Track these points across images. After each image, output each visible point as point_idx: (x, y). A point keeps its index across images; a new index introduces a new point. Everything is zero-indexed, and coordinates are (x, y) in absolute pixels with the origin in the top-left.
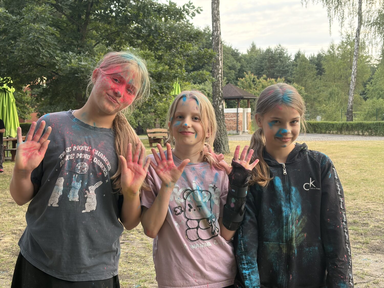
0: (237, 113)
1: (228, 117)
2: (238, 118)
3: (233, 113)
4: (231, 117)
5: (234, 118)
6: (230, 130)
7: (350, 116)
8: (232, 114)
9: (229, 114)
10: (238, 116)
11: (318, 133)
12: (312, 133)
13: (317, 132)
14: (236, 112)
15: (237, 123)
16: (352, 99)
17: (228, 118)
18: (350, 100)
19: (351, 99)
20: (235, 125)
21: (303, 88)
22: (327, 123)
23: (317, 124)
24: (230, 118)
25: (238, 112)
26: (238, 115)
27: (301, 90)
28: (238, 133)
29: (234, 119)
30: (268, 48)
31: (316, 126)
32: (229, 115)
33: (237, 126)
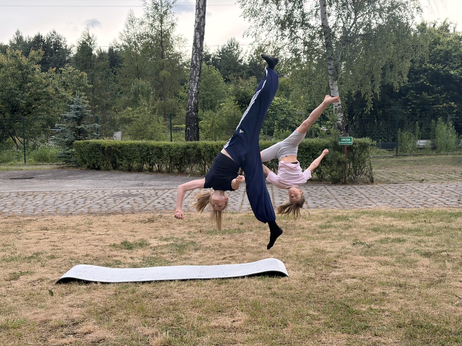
7: (194, 129)
11: (122, 170)
12: (107, 170)
13: (121, 167)
16: (197, 89)
18: (192, 90)
19: (194, 90)
21: (85, 74)
22: (145, 145)
23: (120, 148)
27: (82, 77)
30: (37, 35)
31: (118, 153)
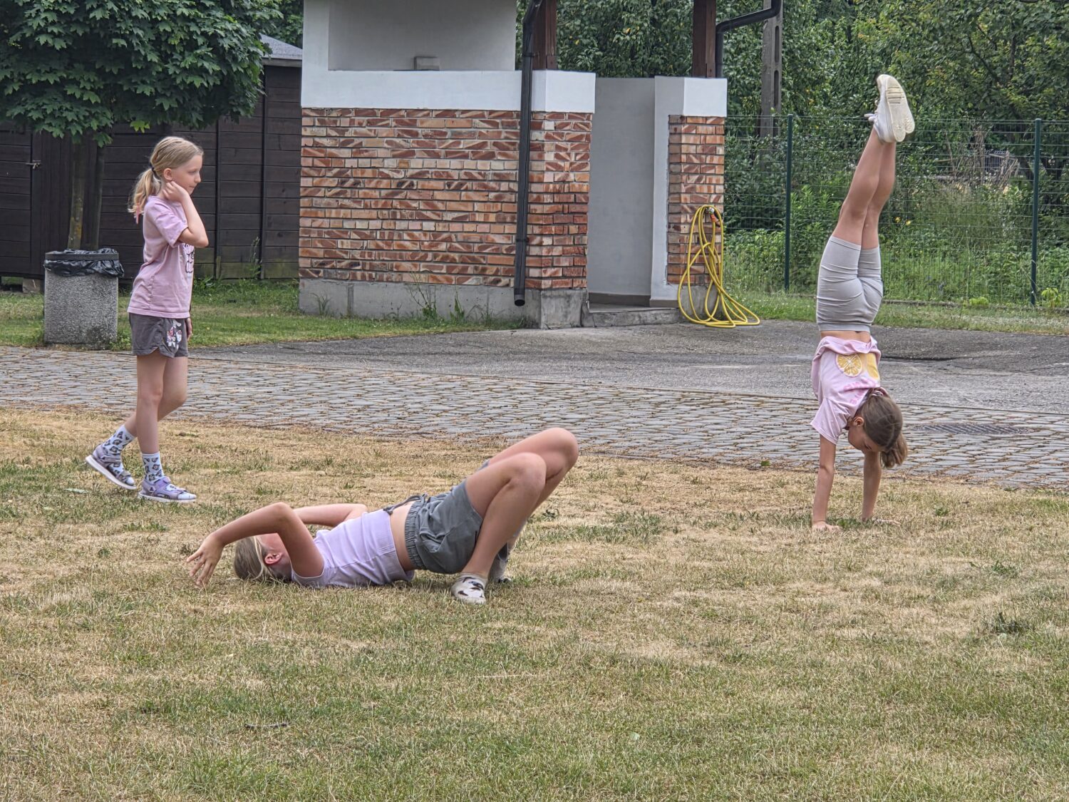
0: (527, 118)
1: (449, 155)
2: (536, 166)
3: (493, 118)
4: (479, 153)
6: (463, 272)
8: (484, 128)
9: (460, 121)
10: (527, 150)
14: (516, 106)
15: (522, 218)
20: (503, 236)
24: (469, 164)
25: (536, 107)
26: (537, 136)
28: (529, 310)
29: (500, 178)
32: (457, 136)
33: (523, 240)
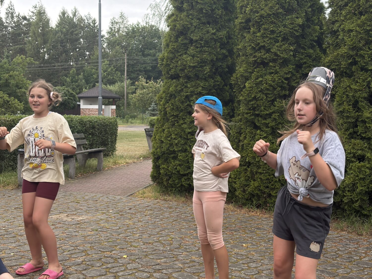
5: (97, 113)
8: (95, 110)
17: (93, 113)
